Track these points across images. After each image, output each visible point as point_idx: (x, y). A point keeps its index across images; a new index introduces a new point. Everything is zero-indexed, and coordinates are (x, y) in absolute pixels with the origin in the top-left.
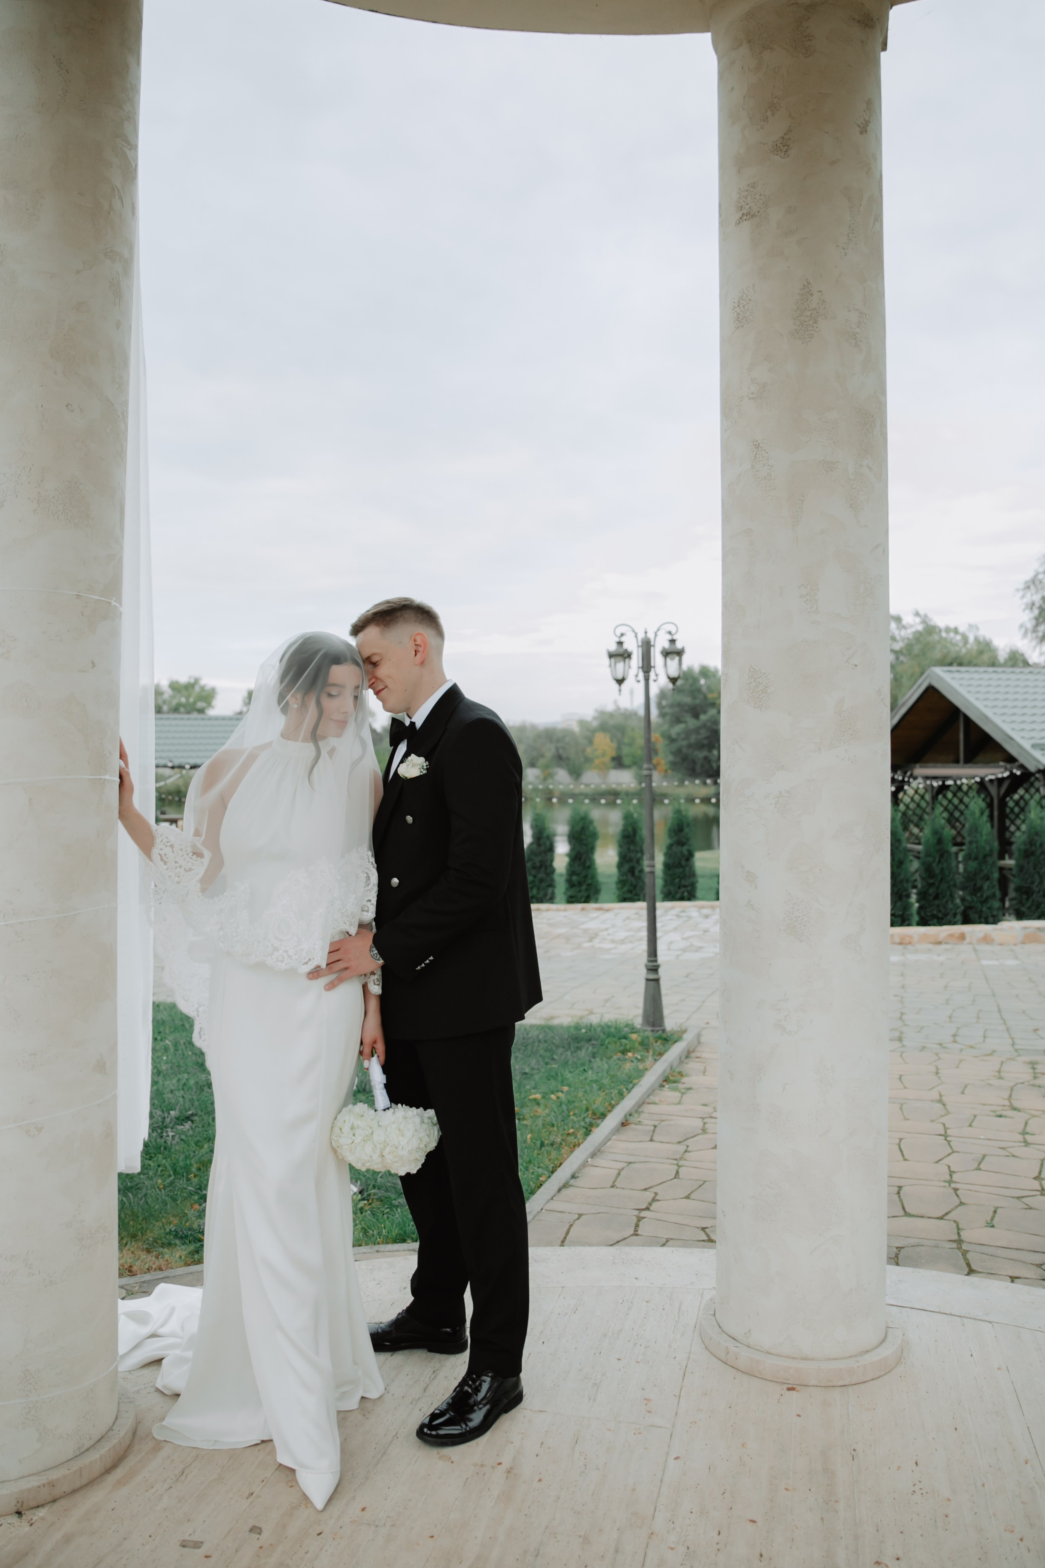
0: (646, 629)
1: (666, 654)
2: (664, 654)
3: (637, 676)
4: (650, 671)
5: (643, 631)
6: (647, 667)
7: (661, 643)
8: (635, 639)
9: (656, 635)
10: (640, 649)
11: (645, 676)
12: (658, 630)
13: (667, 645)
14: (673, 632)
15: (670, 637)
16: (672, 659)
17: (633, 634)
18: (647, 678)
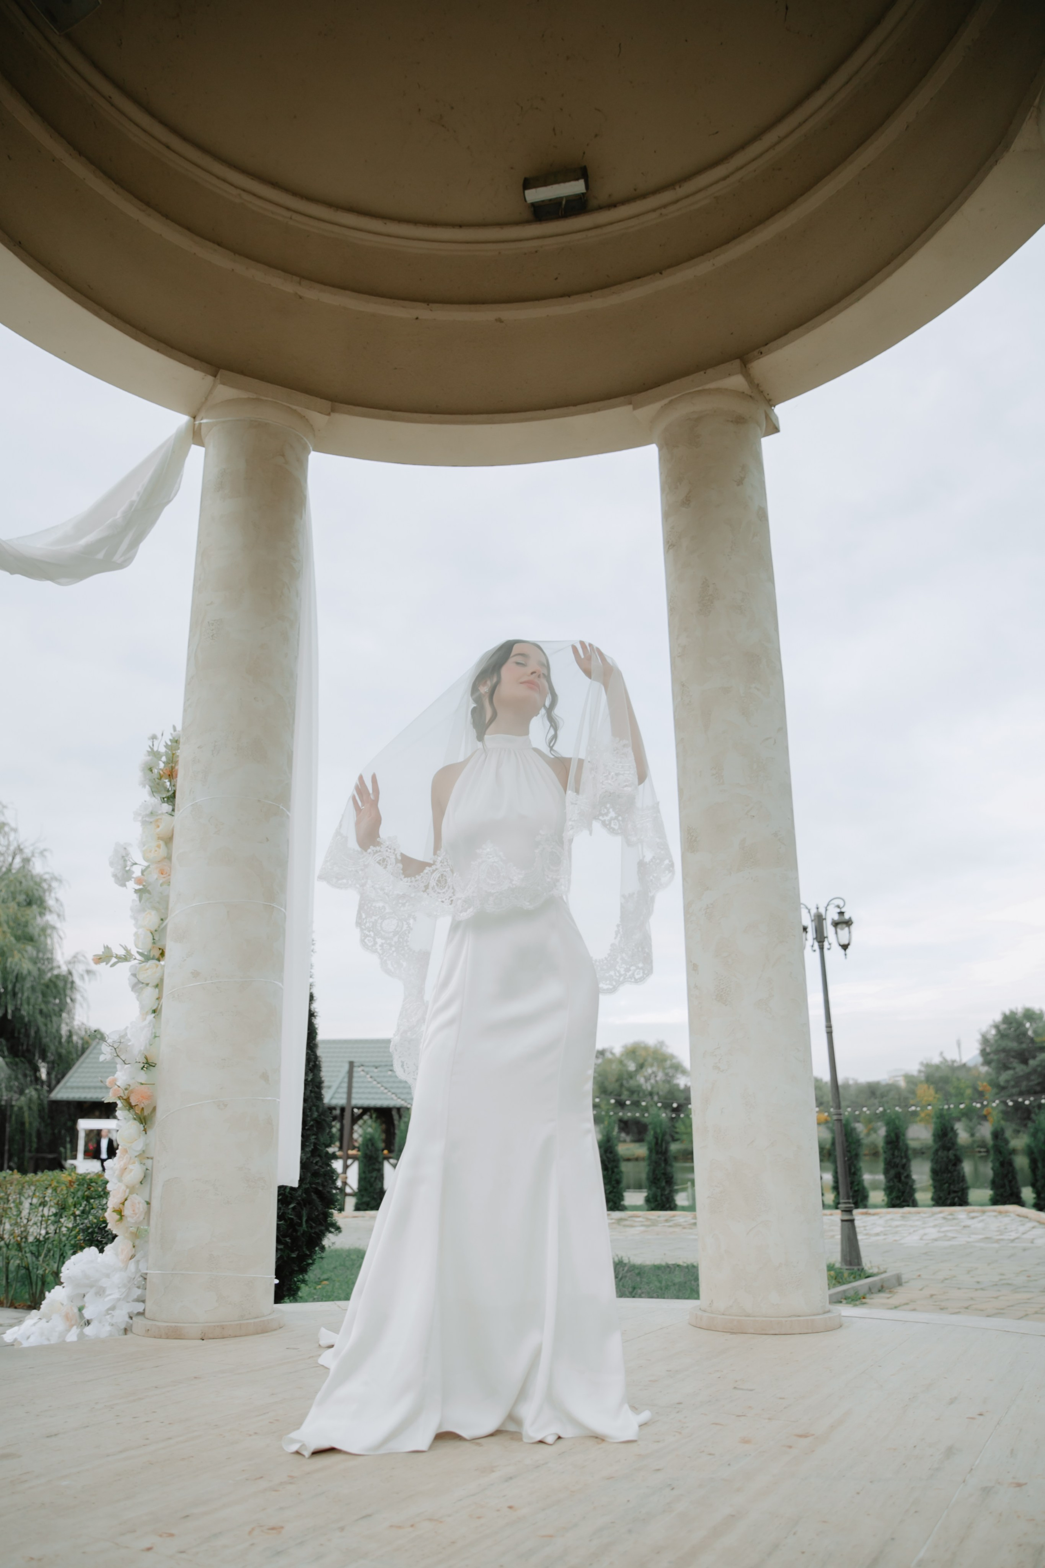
0: (817, 905)
1: (836, 924)
2: (834, 924)
3: (812, 946)
4: (823, 942)
5: (815, 906)
6: (821, 938)
7: (832, 915)
8: (808, 915)
9: (826, 910)
10: (813, 923)
11: (819, 946)
12: (828, 905)
13: (836, 917)
14: (841, 905)
15: (838, 910)
16: (842, 929)
17: (807, 911)
18: (821, 947)
